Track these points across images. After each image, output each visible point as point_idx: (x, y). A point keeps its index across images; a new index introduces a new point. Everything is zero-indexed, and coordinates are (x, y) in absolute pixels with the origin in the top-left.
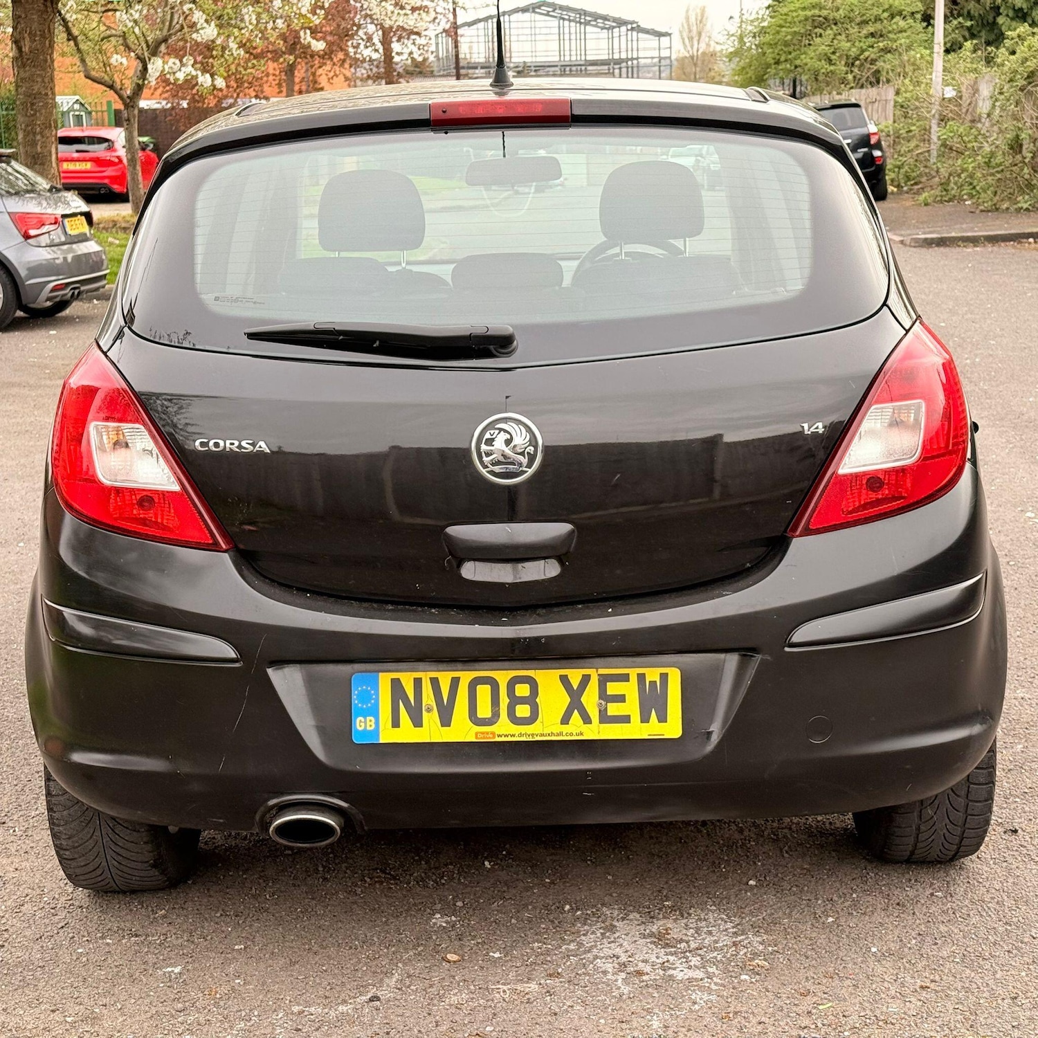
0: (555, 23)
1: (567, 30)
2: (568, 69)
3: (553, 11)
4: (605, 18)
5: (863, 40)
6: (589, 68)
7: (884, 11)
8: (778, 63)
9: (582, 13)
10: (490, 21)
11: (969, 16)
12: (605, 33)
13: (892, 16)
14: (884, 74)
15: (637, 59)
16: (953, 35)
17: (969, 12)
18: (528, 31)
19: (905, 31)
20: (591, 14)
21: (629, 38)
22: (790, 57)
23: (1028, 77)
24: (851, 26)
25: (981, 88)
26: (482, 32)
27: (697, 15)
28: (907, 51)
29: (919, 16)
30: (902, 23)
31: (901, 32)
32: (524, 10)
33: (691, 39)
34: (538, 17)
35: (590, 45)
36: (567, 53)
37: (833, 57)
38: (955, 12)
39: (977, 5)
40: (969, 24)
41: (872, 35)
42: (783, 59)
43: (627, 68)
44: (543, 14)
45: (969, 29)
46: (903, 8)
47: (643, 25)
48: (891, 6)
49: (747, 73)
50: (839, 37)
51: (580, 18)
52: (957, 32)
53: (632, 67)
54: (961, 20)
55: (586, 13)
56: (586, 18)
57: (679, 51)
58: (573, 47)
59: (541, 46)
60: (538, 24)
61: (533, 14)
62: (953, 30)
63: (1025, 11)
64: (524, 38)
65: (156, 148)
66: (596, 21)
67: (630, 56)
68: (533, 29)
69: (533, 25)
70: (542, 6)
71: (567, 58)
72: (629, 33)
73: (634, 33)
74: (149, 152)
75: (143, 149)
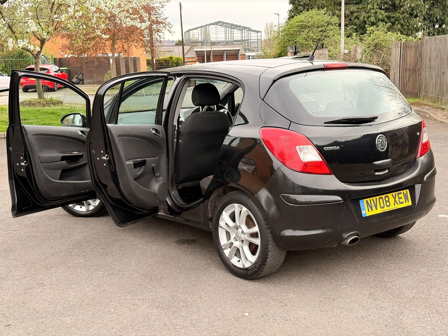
0: (223, 28)
1: (227, 30)
2: (228, 43)
3: (223, 24)
4: (240, 27)
5: (318, 33)
6: (235, 43)
7: (326, 23)
8: (289, 41)
9: (232, 25)
10: (203, 28)
11: (356, 25)
12: (240, 32)
13: (328, 25)
14: (325, 44)
15: (250, 40)
16: (350, 31)
17: (355, 23)
18: (215, 31)
19: (333, 30)
20: (235, 25)
21: (248, 33)
22: (293, 39)
23: (375, 46)
24: (314, 28)
25: (358, 50)
26: (200, 31)
27: (270, 26)
28: (332, 37)
29: (337, 25)
30: (332, 27)
31: (331, 30)
32: (213, 24)
33: (268, 33)
34: (218, 26)
35: (235, 35)
37: (308, 39)
38: (351, 23)
39: (358, 21)
40: (355, 27)
41: (321, 31)
43: (247, 42)
44: (219, 25)
45: (355, 29)
46: (332, 22)
47: (252, 29)
48: (328, 21)
49: (280, 44)
50: (310, 32)
51: (232, 27)
52: (351, 30)
53: (249, 42)
54: (352, 26)
56: (233, 26)
57: (264, 37)
58: (230, 36)
59: (219, 36)
60: (218, 29)
61: (216, 26)
62: (350, 30)
63: (375, 23)
64: (214, 33)
65: (69, 71)
66: (237, 27)
67: (248, 39)
68: (216, 30)
69: (216, 29)
70: (219, 23)
71: (228, 39)
72: (248, 31)
73: (249, 32)
74: (64, 73)
75: (61, 72)
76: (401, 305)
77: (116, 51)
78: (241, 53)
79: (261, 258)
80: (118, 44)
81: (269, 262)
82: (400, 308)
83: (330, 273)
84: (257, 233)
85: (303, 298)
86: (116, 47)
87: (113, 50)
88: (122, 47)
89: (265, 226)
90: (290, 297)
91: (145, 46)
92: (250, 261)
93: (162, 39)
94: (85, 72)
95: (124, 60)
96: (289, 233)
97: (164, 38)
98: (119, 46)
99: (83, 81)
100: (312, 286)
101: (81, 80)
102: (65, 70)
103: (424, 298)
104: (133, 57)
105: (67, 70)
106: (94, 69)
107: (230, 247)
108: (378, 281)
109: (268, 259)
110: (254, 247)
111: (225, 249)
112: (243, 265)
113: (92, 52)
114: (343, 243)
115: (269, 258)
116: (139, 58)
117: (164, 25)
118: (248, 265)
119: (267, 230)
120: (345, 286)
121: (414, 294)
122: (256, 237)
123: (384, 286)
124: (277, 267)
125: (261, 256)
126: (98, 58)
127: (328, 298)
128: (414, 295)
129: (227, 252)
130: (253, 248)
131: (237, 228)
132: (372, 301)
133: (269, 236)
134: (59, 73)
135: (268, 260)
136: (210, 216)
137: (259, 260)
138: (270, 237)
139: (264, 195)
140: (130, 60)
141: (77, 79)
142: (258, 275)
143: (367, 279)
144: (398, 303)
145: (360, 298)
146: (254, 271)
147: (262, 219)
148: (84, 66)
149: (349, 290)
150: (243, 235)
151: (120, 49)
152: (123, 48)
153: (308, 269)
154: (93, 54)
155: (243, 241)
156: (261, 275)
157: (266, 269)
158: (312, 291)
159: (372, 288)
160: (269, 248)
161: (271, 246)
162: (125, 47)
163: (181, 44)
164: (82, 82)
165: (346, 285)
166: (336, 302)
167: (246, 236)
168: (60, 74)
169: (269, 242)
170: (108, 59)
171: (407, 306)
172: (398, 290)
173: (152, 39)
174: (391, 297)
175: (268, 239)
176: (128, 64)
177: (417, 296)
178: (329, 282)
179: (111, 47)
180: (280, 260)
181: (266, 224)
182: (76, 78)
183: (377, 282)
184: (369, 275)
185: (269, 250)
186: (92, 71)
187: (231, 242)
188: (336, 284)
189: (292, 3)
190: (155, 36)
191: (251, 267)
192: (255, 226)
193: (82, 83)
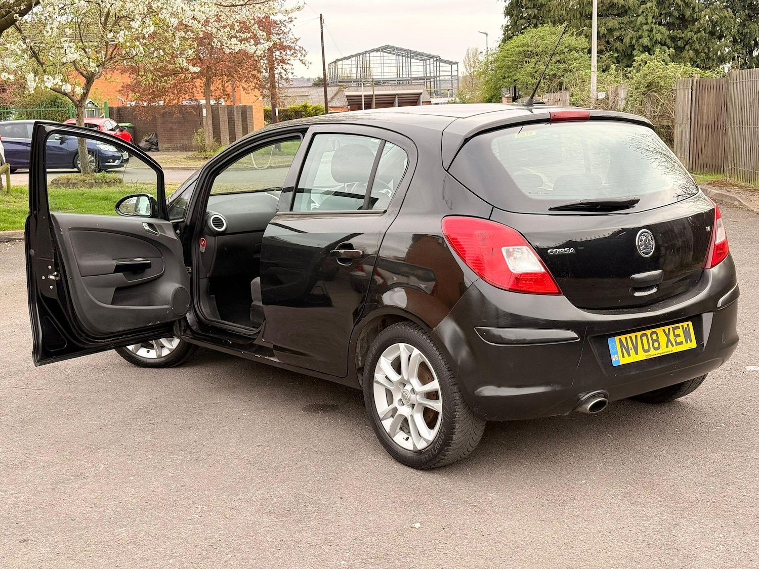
0: (394, 57)
1: (401, 61)
2: (401, 82)
3: (393, 51)
4: (422, 54)
5: (553, 64)
6: (413, 81)
7: (566, 47)
8: (504, 78)
9: (409, 52)
10: (359, 56)
11: (617, 50)
12: (422, 63)
13: (570, 51)
14: (564, 84)
15: (439, 76)
16: (607, 62)
17: (616, 48)
18: (379, 62)
19: (578, 60)
20: (414, 52)
21: (435, 65)
22: (511, 74)
23: (648, 86)
24: (547, 57)
25: (620, 93)
26: (354, 63)
27: (473, 53)
28: (577, 71)
29: (586, 50)
30: (576, 55)
31: (575, 60)
32: (377, 50)
33: (470, 66)
34: (385, 54)
35: (413, 69)
36: (401, 73)
37: (535, 75)
38: (608, 48)
39: (621, 44)
40: (616, 55)
41: (559, 61)
42: (506, 76)
43: (434, 81)
44: (387, 53)
45: (617, 58)
46: (577, 46)
47: (442, 58)
48: (569, 45)
49: (489, 84)
50: (539, 63)
51: (408, 54)
52: (609, 59)
53: (437, 81)
54: (611, 52)
55: (411, 52)
56: (411, 54)
57: (463, 72)
58: (404, 70)
59: (386, 70)
60: (385, 58)
61: (382, 53)
62: (607, 59)
63: (649, 47)
64: (377, 65)
65: (133, 129)
66: (416, 56)
67: (435, 75)
68: (382, 61)
69: (382, 59)
70: (387, 48)
71: (401, 76)
72: (435, 62)
73: (438, 63)
74: (125, 132)
75: (121, 131)
76: (675, 512)
77: (212, 95)
78: (423, 98)
79: (443, 433)
80: (216, 85)
81: (456, 440)
82: (674, 516)
83: (560, 460)
84: (437, 392)
85: (512, 501)
86: (212, 88)
87: (207, 94)
88: (222, 88)
89: (450, 380)
90: (490, 498)
91: (261, 87)
92: (425, 439)
93: (290, 76)
94: (160, 131)
95: (226, 111)
96: (489, 391)
97: (292, 73)
98: (218, 86)
99: (158, 145)
100: (529, 481)
101: (153, 144)
102: (126, 127)
103: (714, 502)
104: (241, 105)
105: (130, 127)
106: (175, 125)
107: (392, 416)
108: (639, 473)
109: (454, 435)
110: (432, 415)
111: (384, 418)
112: (414, 445)
113: (172, 98)
114: (581, 409)
115: (456, 433)
116: (252, 106)
117: (293, 51)
118: (421, 445)
119: (452, 387)
120: (584, 482)
121: (698, 495)
122: (435, 398)
123: (648, 481)
124: (471, 449)
125: (442, 431)
126: (182, 108)
127: (554, 501)
128: (699, 497)
129: (387, 424)
130: (431, 417)
131: (404, 384)
132: (628, 505)
133: (457, 396)
134: (117, 132)
135: (455, 437)
136: (360, 364)
137: (439, 437)
138: (458, 398)
139: (448, 328)
140: (235, 110)
141: (147, 143)
142: (438, 463)
143: (620, 470)
144: (671, 510)
145: (607, 501)
146: (432, 456)
147: (444, 368)
148: (160, 121)
149: (590, 488)
150: (413, 396)
151: (218, 93)
152: (224, 90)
153: (524, 453)
154: (173, 100)
155: (413, 406)
156: (443, 462)
157: (452, 452)
158: (528, 488)
159: (629, 485)
160: (457, 416)
161: (460, 413)
162: (227, 89)
163: (322, 84)
164: (155, 147)
165: (585, 479)
166: (566, 508)
167: (418, 397)
168: (118, 134)
169: (456, 407)
170: (199, 108)
171: (685, 514)
172: (672, 488)
173: (272, 75)
174: (659, 499)
175: (455, 401)
176: (232, 117)
177: (703, 498)
178: (557, 475)
179: (204, 89)
180: (475, 437)
181: (452, 376)
182: (146, 141)
183: (637, 474)
184: (623, 463)
185: (455, 419)
186: (171, 128)
187: (394, 407)
188: (568, 478)
189: (508, 15)
190: (279, 70)
191: (428, 448)
192: (433, 379)
193: (155, 149)
